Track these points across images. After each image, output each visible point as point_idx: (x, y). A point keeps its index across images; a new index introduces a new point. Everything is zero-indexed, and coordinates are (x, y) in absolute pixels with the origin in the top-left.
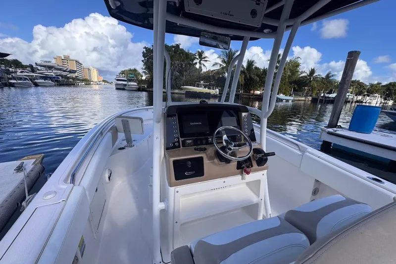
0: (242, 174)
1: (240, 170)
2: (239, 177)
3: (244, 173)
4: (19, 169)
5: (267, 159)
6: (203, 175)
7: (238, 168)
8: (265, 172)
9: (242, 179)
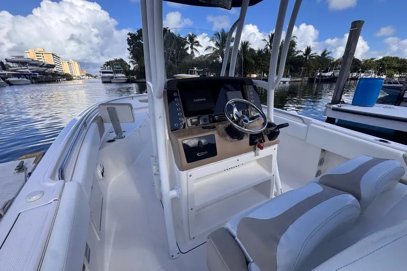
0: (255, 150)
1: (253, 146)
2: (253, 153)
3: (257, 148)
4: (20, 169)
5: (279, 131)
6: (216, 154)
7: (251, 144)
8: (276, 146)
9: (255, 155)
